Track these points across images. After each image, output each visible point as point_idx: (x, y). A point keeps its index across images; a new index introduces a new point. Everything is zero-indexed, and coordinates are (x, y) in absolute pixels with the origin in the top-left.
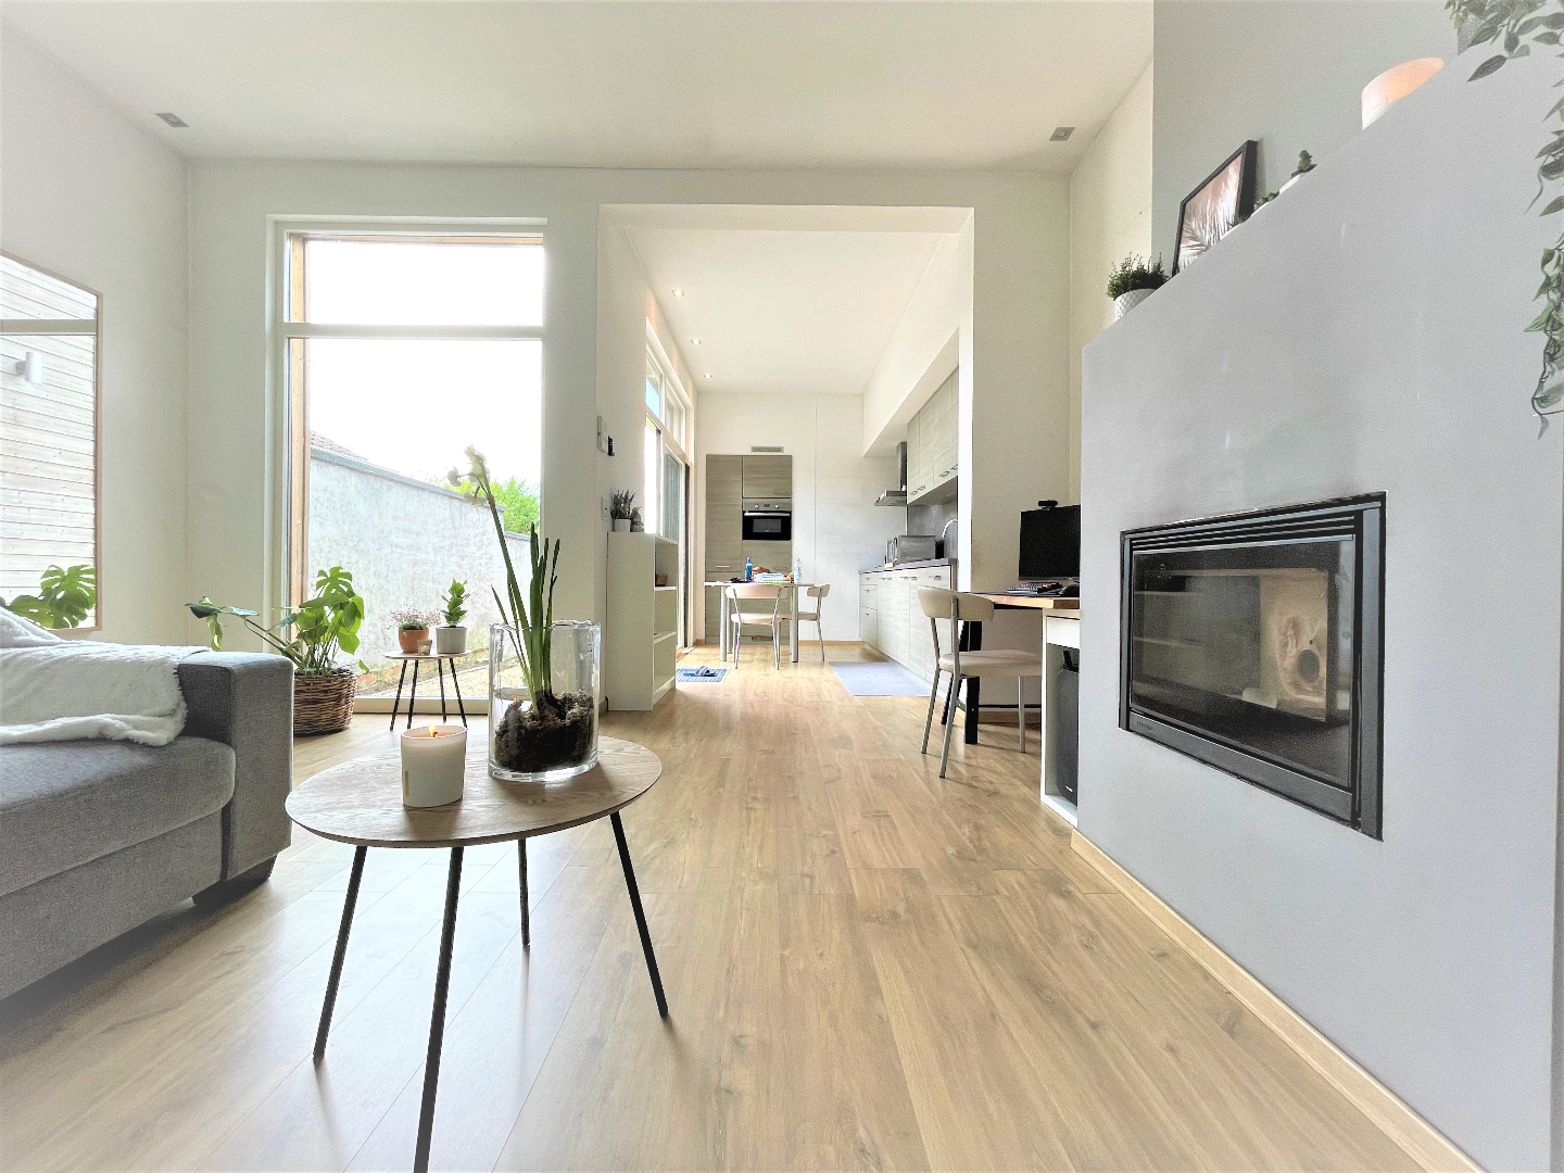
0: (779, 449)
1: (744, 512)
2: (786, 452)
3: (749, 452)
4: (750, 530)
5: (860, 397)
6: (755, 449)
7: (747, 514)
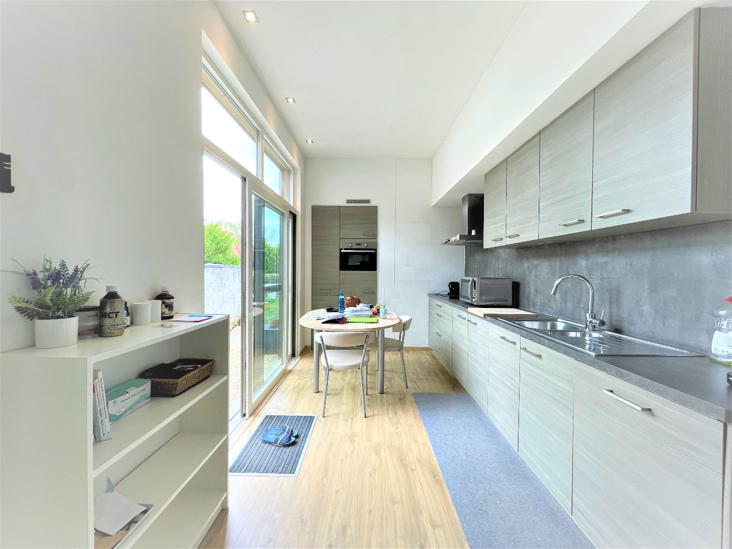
0: (368, 201)
1: (341, 249)
2: (373, 204)
3: (344, 204)
4: (346, 262)
5: (430, 161)
6: (349, 201)
7: (342, 251)
